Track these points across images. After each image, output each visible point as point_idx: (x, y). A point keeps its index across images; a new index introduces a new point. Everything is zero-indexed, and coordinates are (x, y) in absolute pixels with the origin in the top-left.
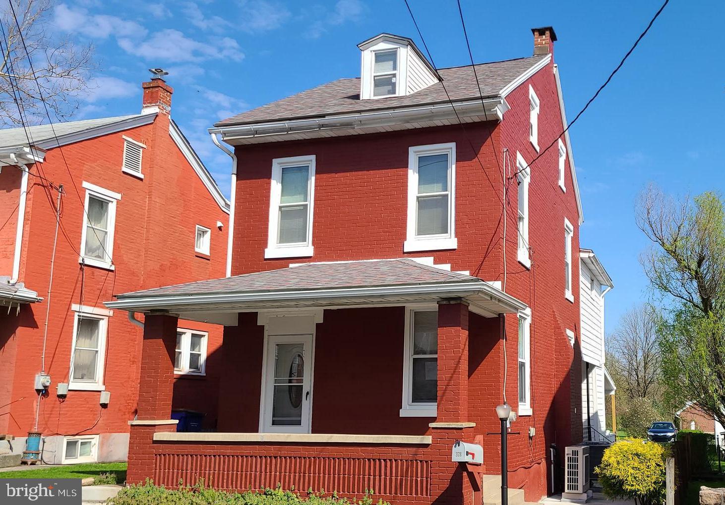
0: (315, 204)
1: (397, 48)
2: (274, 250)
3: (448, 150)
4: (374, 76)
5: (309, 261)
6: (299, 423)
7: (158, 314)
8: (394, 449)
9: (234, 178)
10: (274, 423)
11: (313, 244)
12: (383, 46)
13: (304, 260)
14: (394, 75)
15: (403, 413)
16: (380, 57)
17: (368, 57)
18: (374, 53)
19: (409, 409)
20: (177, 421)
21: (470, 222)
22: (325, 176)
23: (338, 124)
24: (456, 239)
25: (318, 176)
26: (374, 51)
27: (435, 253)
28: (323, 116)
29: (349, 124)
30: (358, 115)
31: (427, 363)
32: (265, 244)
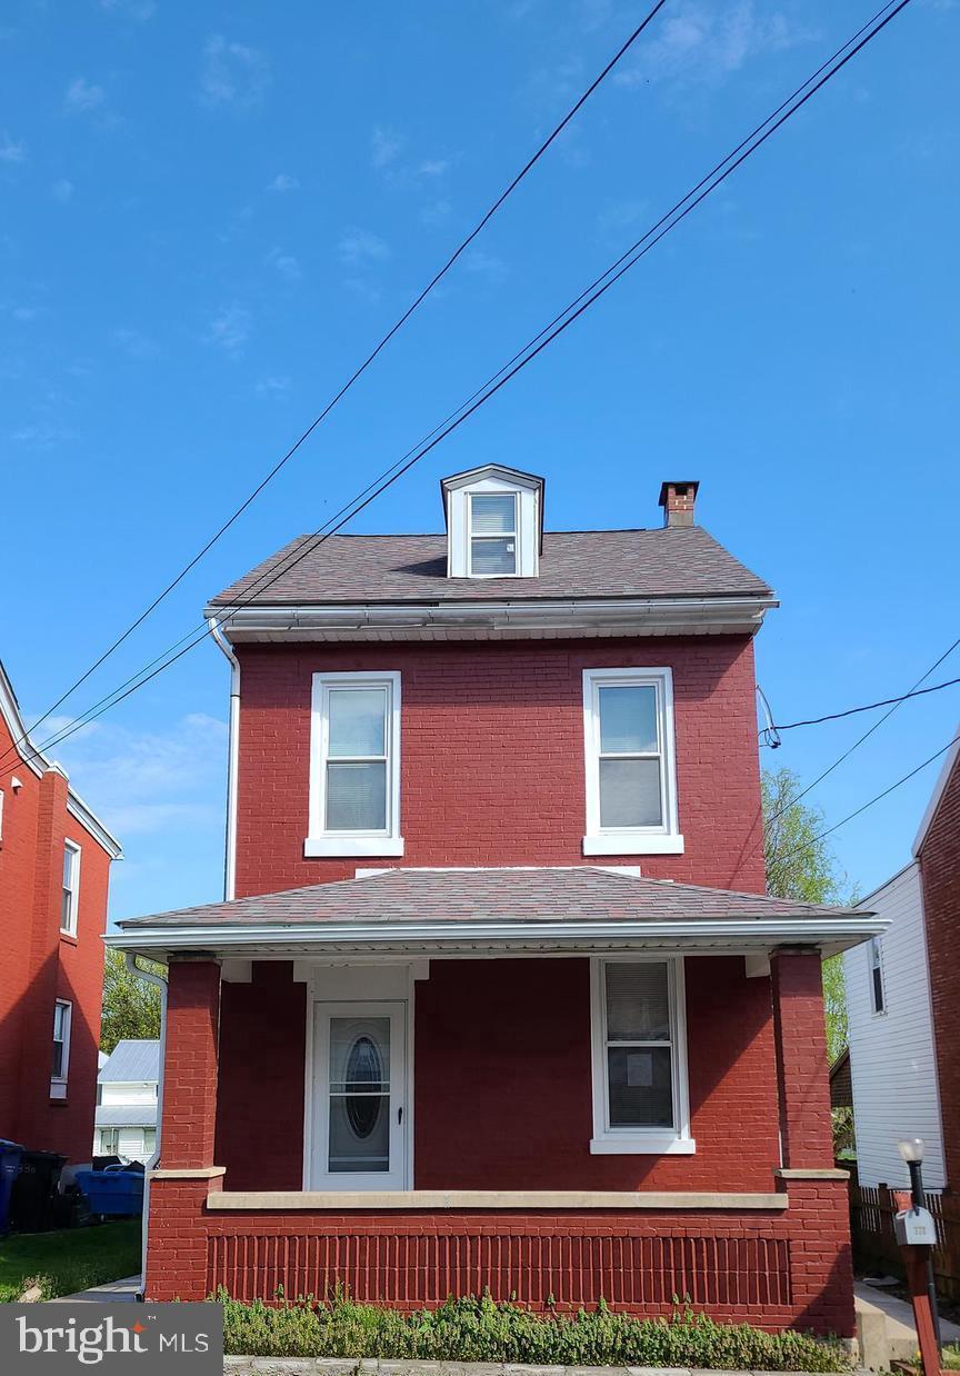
0: (403, 761)
1: (515, 493)
2: (321, 841)
3: (657, 680)
4: (473, 538)
5: (398, 866)
6: (385, 1167)
7: (198, 959)
8: (715, 1218)
9: (236, 701)
10: (333, 1168)
11: (403, 833)
12: (488, 486)
13: (386, 862)
14: (512, 540)
15: (597, 1147)
16: (481, 504)
17: (459, 501)
18: (470, 497)
19: (607, 1140)
20: (222, 1170)
21: (705, 807)
22: (419, 711)
23: (461, 620)
24: (682, 836)
25: (406, 709)
26: (471, 494)
27: (642, 860)
28: (434, 603)
29: (482, 621)
30: (504, 605)
31: (631, 1058)
32: (303, 829)
